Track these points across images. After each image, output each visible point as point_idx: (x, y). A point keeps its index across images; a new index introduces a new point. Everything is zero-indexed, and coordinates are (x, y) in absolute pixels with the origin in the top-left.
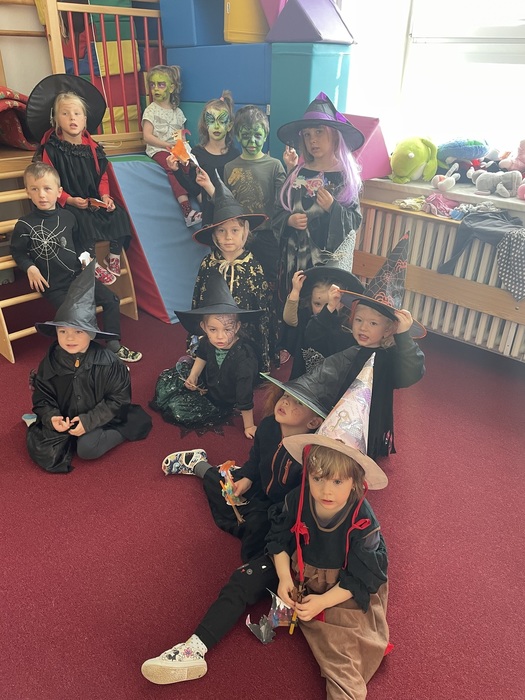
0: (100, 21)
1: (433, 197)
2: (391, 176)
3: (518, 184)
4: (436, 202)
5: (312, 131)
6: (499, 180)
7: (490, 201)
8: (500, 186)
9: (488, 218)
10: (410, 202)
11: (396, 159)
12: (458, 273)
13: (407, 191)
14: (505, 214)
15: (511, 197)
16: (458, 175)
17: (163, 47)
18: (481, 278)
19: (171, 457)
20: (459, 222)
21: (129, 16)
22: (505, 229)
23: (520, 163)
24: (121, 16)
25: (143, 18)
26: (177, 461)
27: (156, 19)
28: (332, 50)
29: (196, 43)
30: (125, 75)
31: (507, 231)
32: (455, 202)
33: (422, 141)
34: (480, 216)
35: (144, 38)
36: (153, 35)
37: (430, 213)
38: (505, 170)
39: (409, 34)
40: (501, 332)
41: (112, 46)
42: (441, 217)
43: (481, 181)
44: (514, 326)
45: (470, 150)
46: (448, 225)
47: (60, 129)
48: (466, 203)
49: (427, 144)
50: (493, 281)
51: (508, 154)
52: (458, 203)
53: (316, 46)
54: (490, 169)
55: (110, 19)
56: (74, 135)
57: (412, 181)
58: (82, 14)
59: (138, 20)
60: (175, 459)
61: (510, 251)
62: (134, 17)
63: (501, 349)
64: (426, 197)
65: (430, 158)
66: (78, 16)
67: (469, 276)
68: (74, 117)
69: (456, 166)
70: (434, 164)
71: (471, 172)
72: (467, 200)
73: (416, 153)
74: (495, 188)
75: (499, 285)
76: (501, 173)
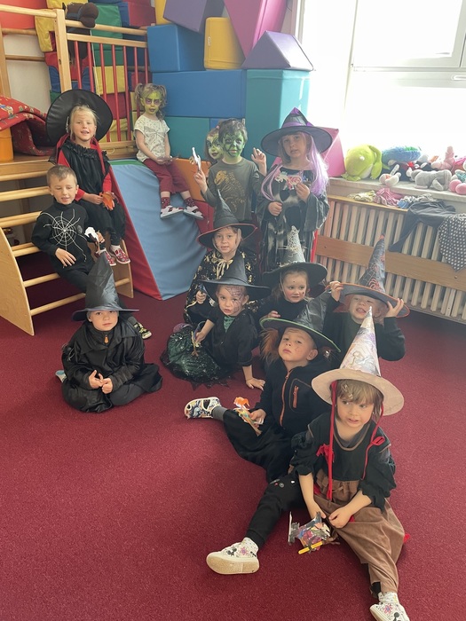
0: (100, 50)
1: (382, 191)
2: (344, 176)
3: (449, 180)
4: (385, 195)
5: (291, 137)
6: (434, 177)
7: (428, 194)
8: (435, 182)
9: (429, 206)
10: (363, 195)
11: (349, 162)
12: (405, 250)
13: (359, 187)
14: (441, 203)
15: (445, 190)
16: (399, 174)
17: (149, 72)
18: (425, 254)
19: (192, 403)
20: (407, 210)
21: (123, 46)
22: (444, 214)
23: (447, 164)
24: (116, 46)
25: (133, 48)
26: (197, 406)
27: (143, 49)
28: (296, 75)
29: (179, 69)
30: (118, 93)
31: (446, 216)
32: (400, 195)
33: (370, 147)
34: (422, 205)
35: (134, 65)
36: (141, 62)
37: (381, 203)
38: (437, 170)
39: (351, 64)
40: (442, 298)
41: (109, 69)
42: (390, 207)
43: (419, 179)
44: (453, 292)
45: (408, 154)
46: (396, 213)
47: (74, 135)
48: (409, 196)
49: (373, 150)
50: (435, 256)
51: (436, 158)
52: (402, 196)
53: (285, 72)
54: (424, 169)
55: (108, 48)
56: (85, 141)
57: (362, 179)
58: (86, 43)
59: (130, 50)
60: (196, 405)
61: (449, 232)
62: (127, 47)
63: (442, 311)
64: (376, 192)
65: (376, 161)
66: (83, 45)
67: (415, 252)
68: (86, 125)
69: (398, 166)
70: (379, 165)
71: (410, 172)
72: (410, 193)
73: (366, 156)
74: (431, 183)
75: (440, 259)
76: (433, 172)
